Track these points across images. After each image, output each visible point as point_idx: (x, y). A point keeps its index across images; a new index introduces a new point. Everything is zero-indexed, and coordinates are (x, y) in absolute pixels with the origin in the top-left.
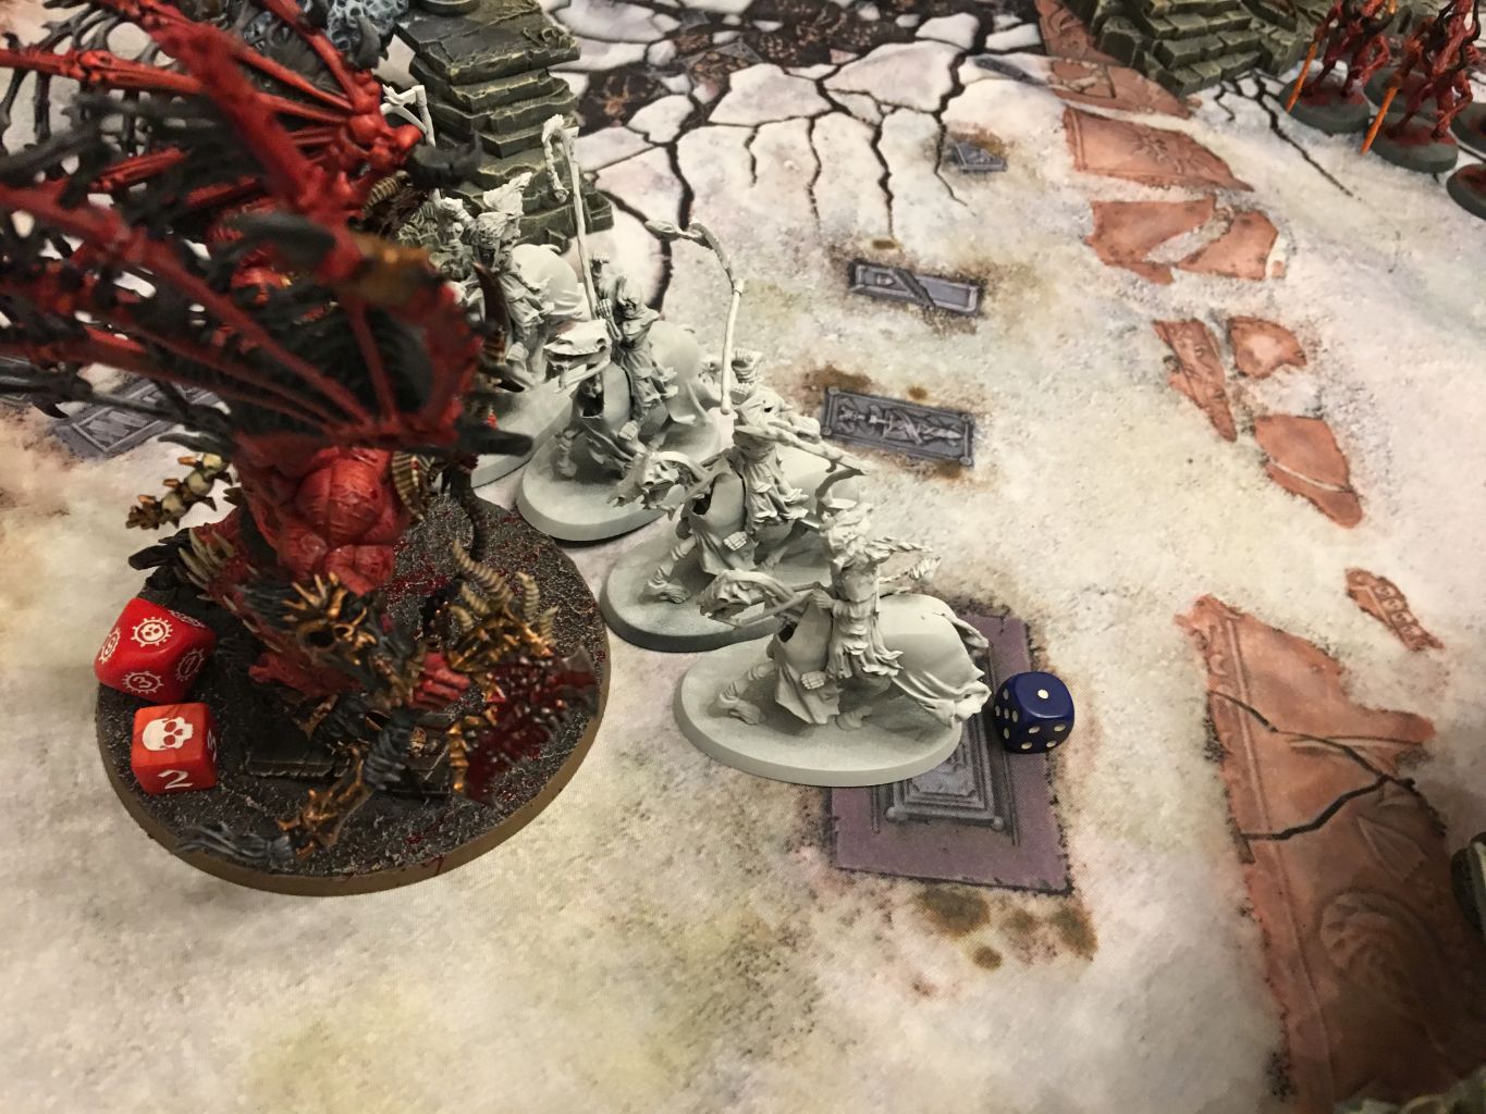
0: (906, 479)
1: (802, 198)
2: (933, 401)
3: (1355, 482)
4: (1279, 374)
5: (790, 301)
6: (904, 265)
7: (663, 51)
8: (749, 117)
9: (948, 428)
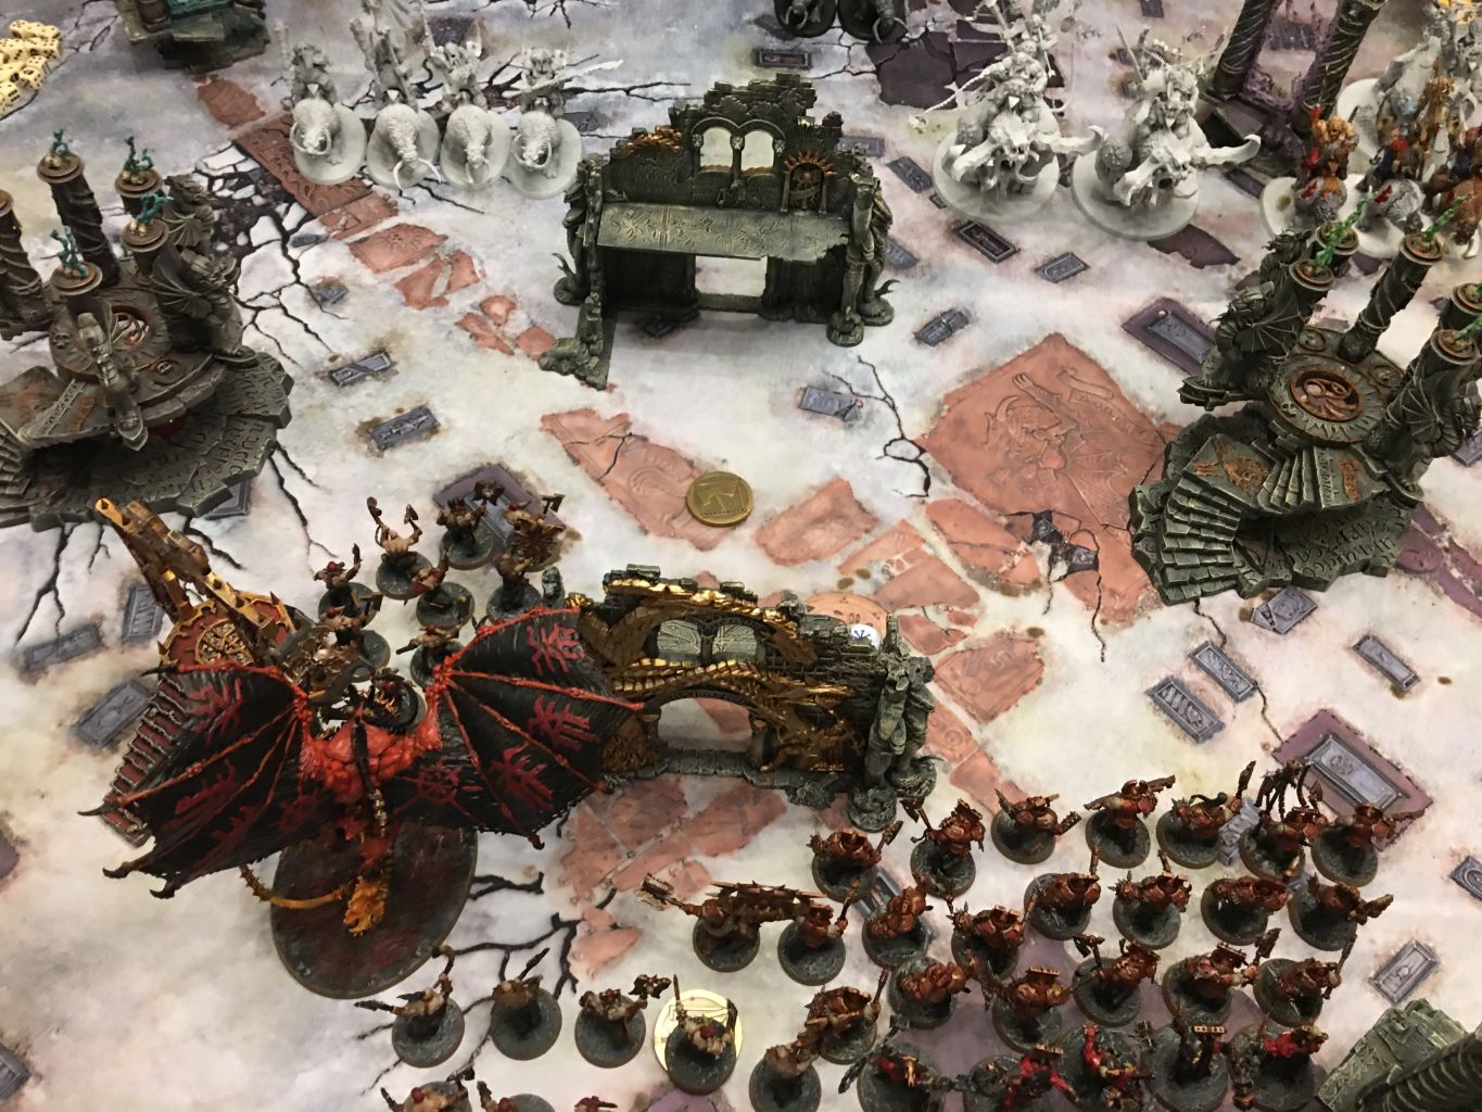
4: (511, 317)
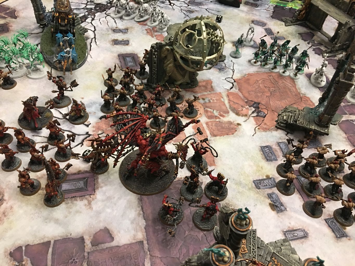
0: (123, 46)
1: (107, 25)
2: (125, 40)
5: (108, 34)
6: (119, 29)
7: (87, 13)
8: (99, 18)
9: (126, 42)
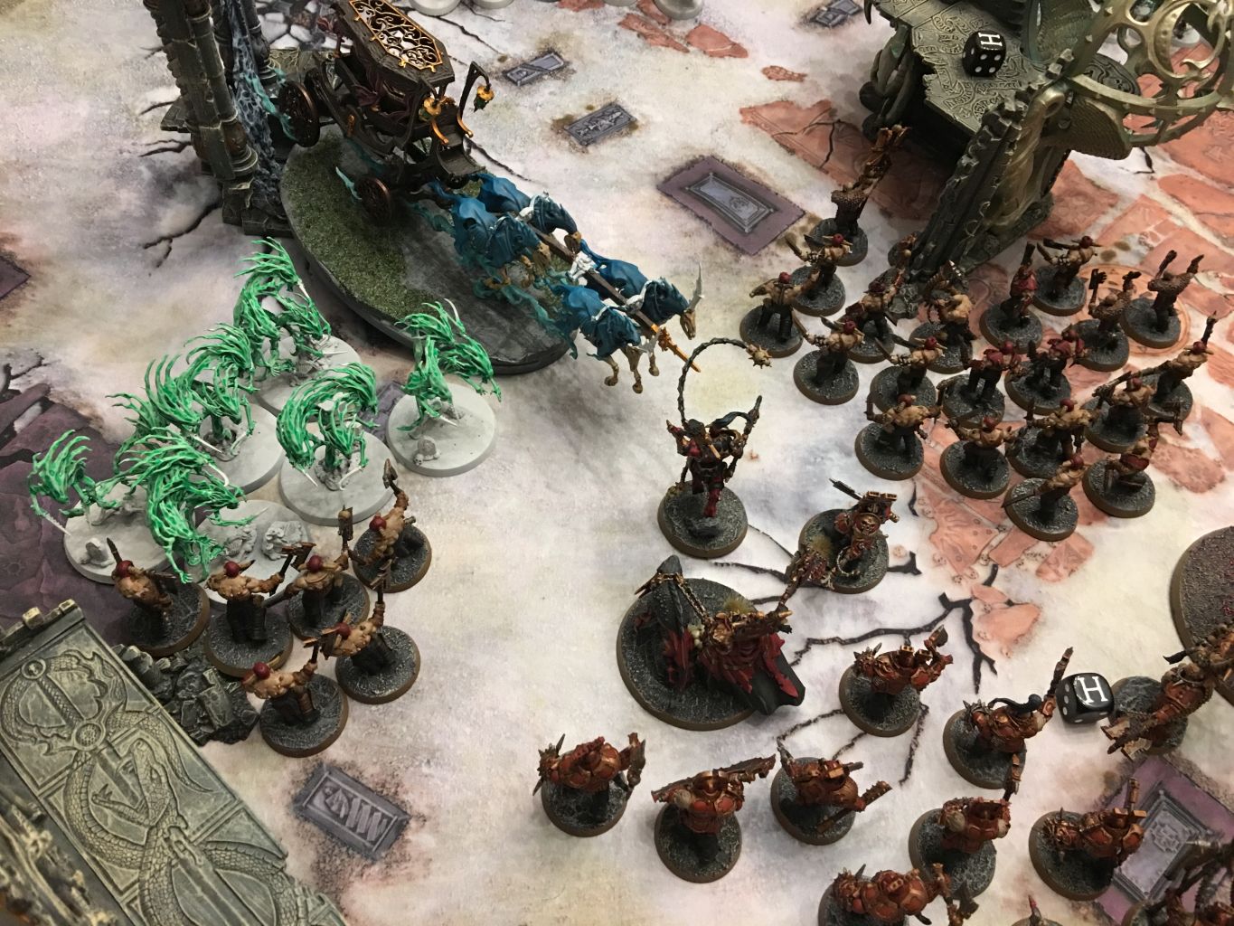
0: (626, 139)
2: (598, 107)
3: (732, 39)
6: (520, 63)
9: (613, 113)
